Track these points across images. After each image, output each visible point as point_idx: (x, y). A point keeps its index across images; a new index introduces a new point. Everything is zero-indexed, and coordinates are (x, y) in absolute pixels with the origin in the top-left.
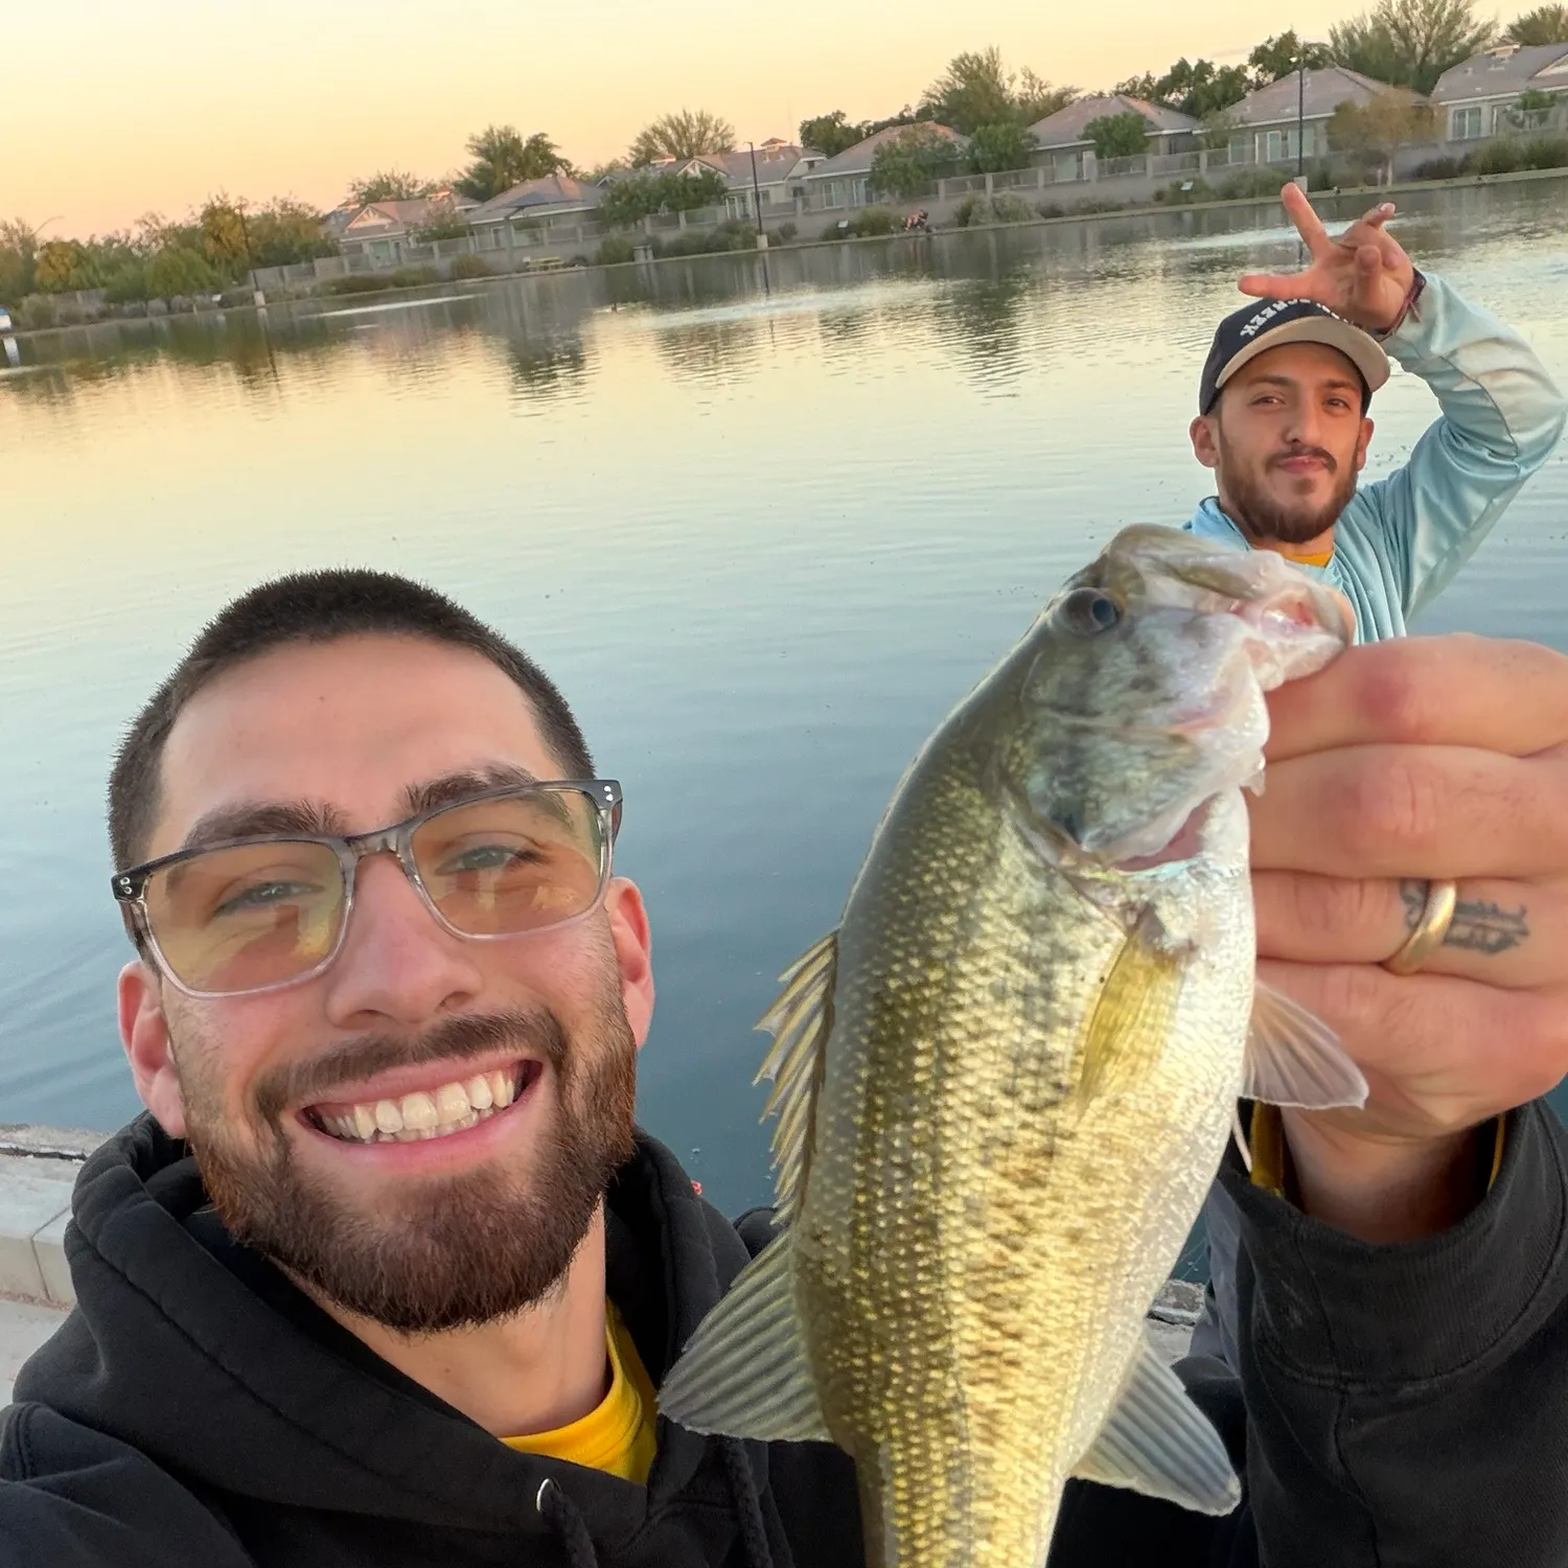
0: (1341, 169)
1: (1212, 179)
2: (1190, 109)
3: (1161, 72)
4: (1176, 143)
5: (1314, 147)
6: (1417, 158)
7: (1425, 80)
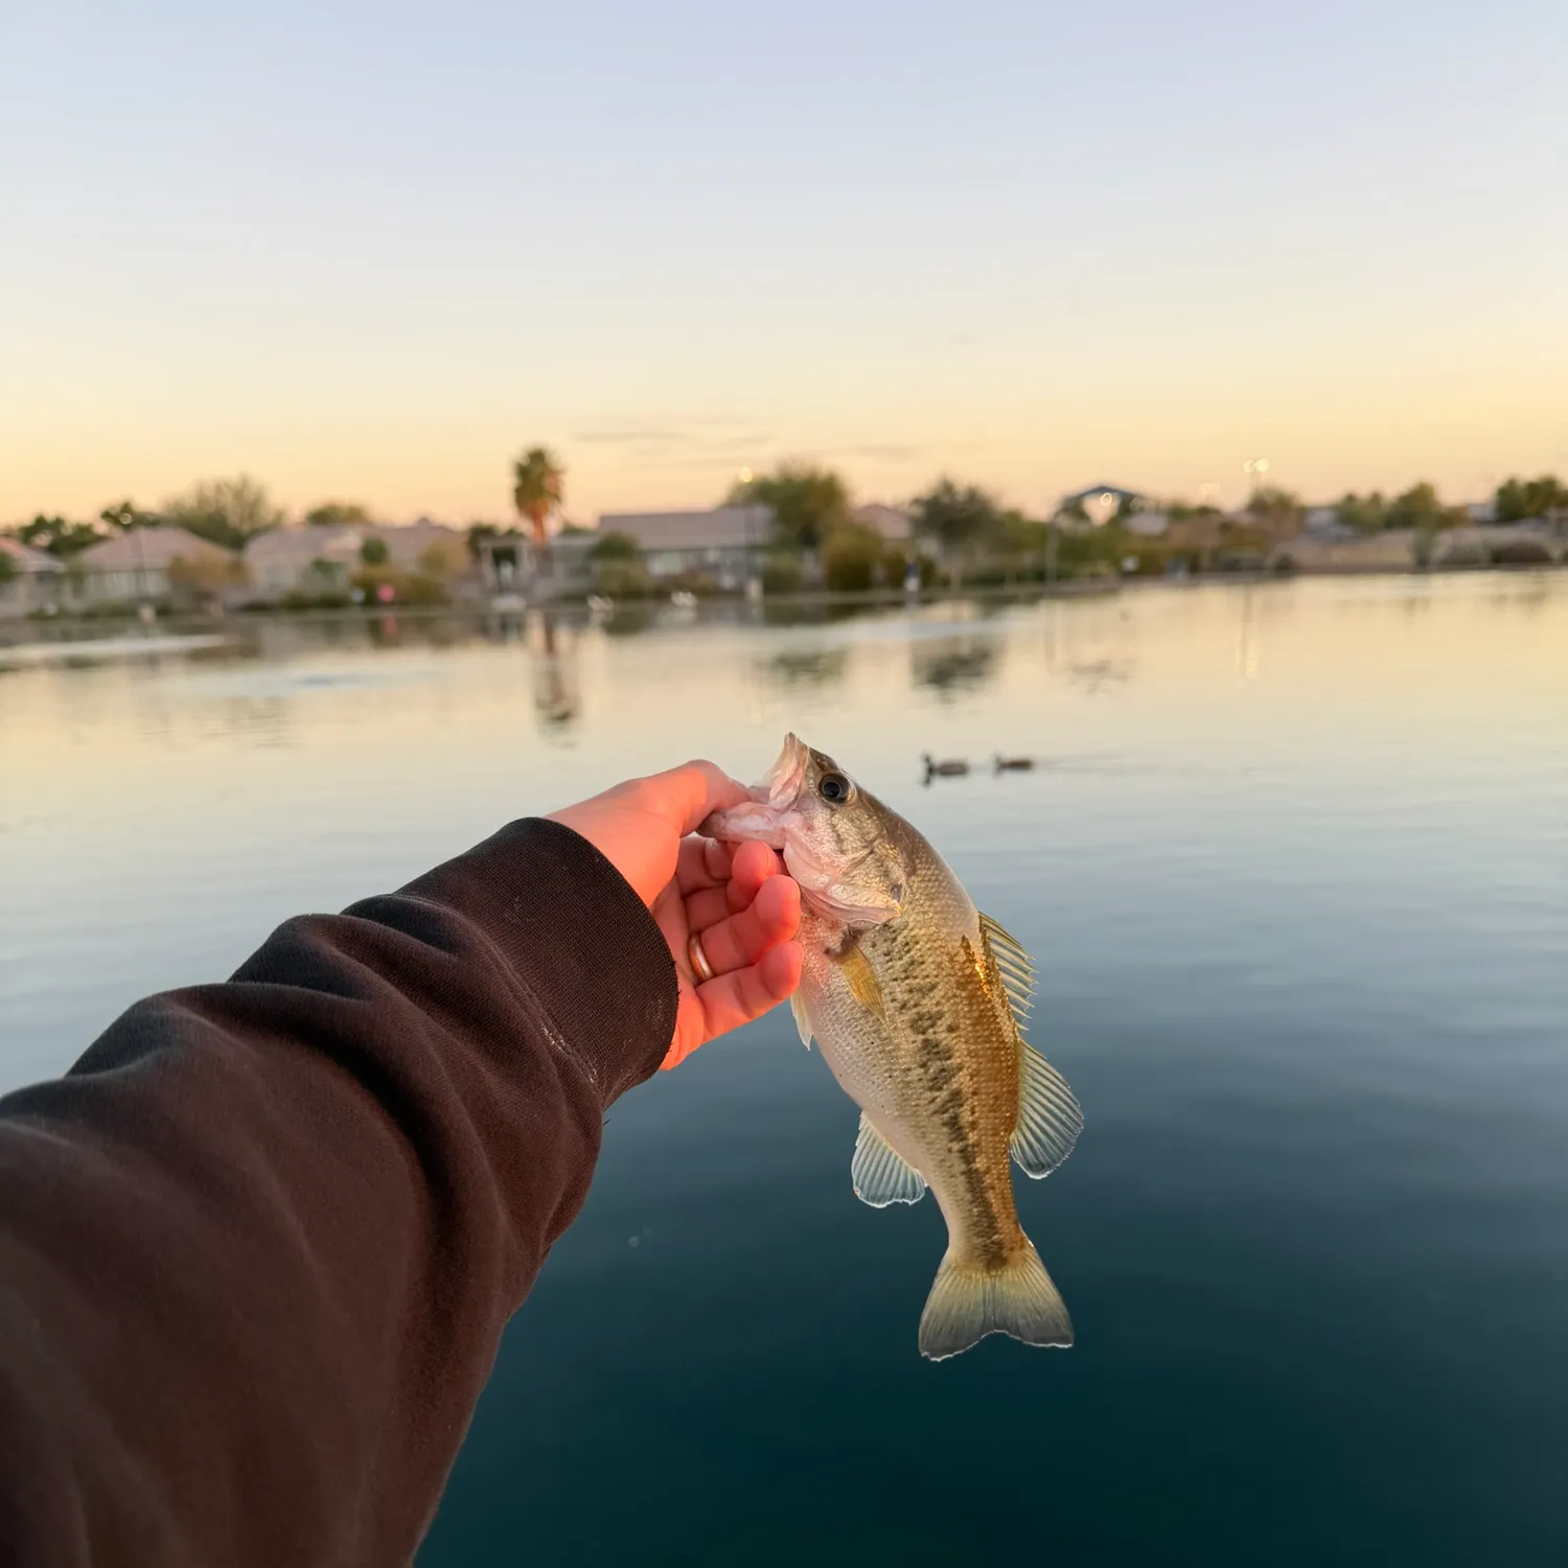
0: (180, 602)
1: (74, 604)
2: (53, 550)
3: (27, 519)
4: (43, 576)
5: (154, 585)
6: (238, 598)
7: (237, 541)
